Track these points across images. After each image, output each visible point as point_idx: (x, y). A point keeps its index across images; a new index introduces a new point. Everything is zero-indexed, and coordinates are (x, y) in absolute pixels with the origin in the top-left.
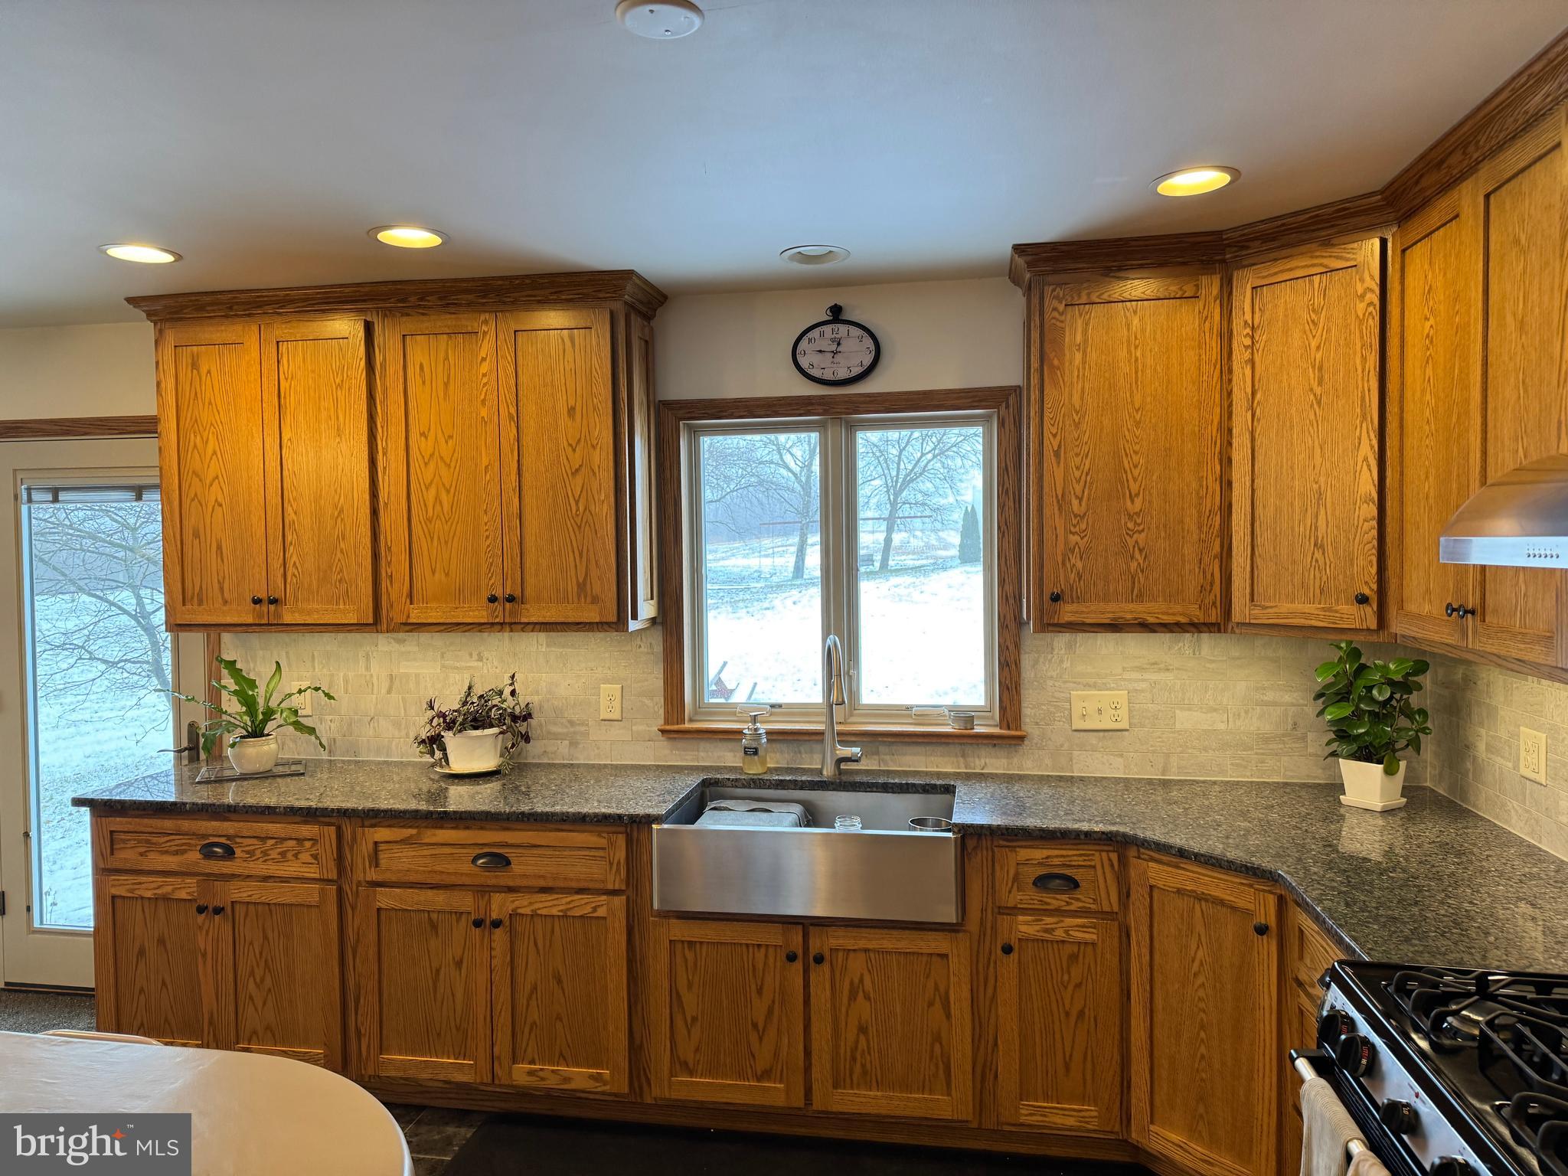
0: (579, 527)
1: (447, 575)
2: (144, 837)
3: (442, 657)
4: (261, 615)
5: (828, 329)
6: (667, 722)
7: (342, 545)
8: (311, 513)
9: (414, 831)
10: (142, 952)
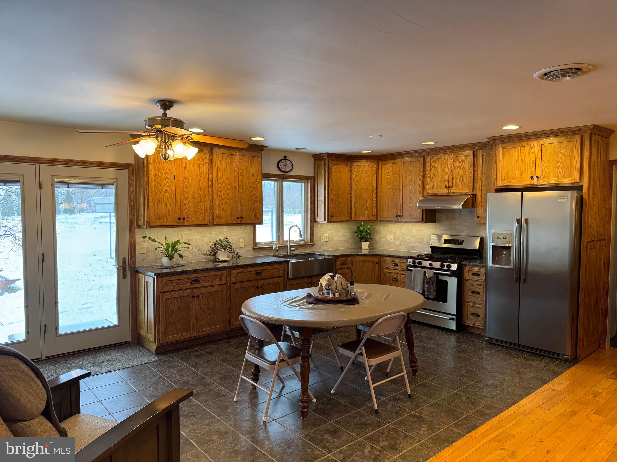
0: (254, 201)
1: (226, 212)
2: (175, 281)
3: (202, 234)
4: (179, 223)
5: (285, 160)
6: (254, 247)
7: (201, 204)
8: (192, 196)
9: (244, 269)
10: (173, 313)
